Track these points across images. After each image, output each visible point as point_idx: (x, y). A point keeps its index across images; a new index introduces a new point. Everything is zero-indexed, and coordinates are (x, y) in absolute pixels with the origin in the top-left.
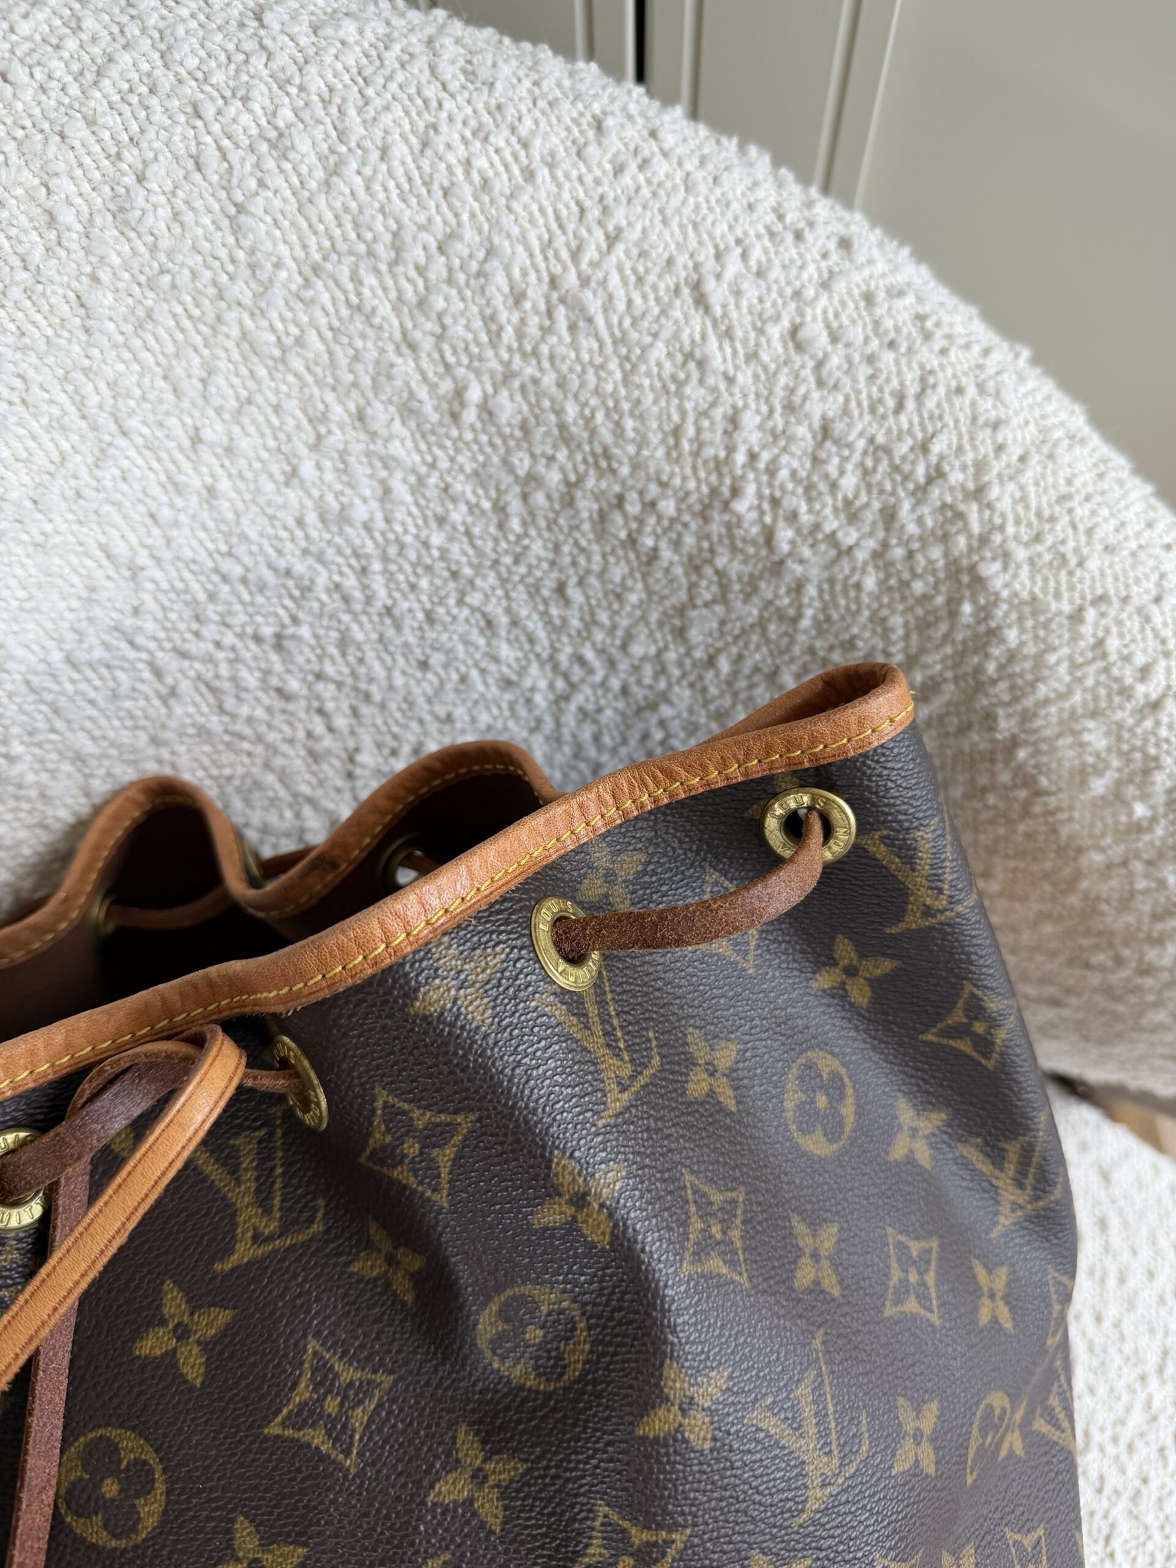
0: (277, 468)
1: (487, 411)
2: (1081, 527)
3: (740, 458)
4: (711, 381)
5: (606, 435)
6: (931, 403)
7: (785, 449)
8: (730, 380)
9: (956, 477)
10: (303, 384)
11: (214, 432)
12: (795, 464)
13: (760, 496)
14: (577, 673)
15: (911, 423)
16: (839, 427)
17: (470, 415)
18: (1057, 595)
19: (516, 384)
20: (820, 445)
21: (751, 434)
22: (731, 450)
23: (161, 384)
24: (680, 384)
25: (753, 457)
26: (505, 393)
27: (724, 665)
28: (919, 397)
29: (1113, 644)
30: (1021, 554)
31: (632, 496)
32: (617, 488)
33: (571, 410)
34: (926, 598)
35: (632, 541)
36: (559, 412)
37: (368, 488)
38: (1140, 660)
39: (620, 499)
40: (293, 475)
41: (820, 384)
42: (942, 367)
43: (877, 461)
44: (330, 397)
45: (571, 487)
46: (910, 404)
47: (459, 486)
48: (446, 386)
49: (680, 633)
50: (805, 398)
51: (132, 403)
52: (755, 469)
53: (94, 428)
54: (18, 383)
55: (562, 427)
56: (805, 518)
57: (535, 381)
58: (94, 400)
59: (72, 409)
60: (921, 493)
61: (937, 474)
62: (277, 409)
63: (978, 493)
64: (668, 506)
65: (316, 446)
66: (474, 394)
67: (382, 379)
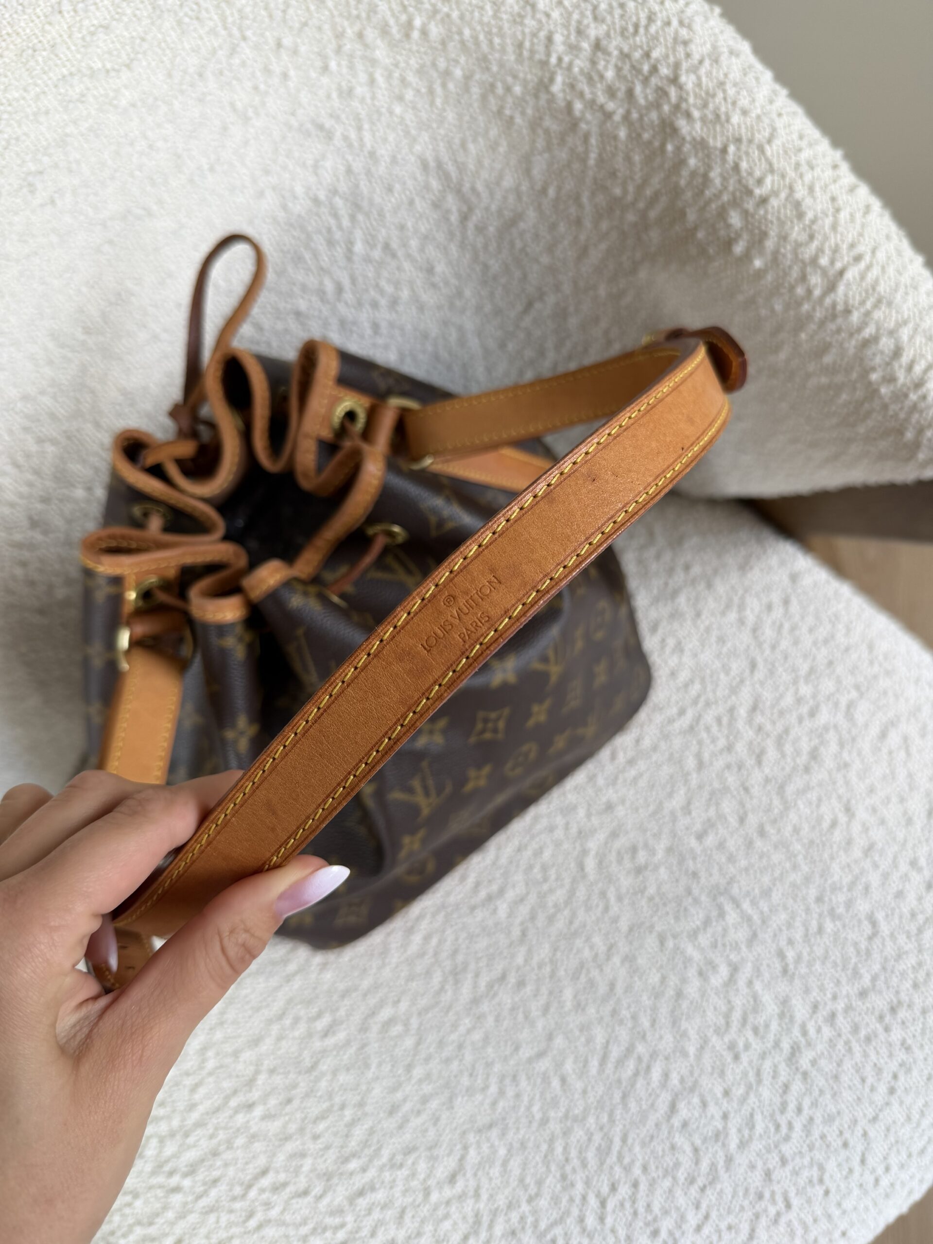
0: (319, 64)
1: (424, 32)
2: (729, 101)
3: (553, 60)
4: (538, 16)
5: (485, 47)
6: (653, 29)
7: (577, 56)
8: (548, 16)
9: (664, 71)
10: (333, 16)
11: (287, 41)
12: (582, 65)
13: (564, 83)
14: (474, 199)
15: (641, 41)
16: (604, 43)
17: (416, 35)
18: (715, 138)
19: (438, 17)
20: (594, 53)
21: (559, 46)
22: (548, 55)
23: (263, 13)
24: (522, 17)
25: (560, 60)
26: (433, 23)
27: (552, 192)
28: (647, 27)
29: (744, 165)
30: (696, 114)
31: (499, 85)
32: (491, 80)
33: (467, 32)
34: (650, 142)
35: (500, 112)
36: (460, 33)
37: (363, 77)
38: (758, 173)
39: (492, 86)
40: (325, 69)
41: (596, 18)
42: (661, 11)
43: (624, 63)
44: (346, 23)
45: (468, 78)
46: (642, 30)
47: (411, 78)
48: (404, 18)
49: (528, 172)
50: (588, 26)
51: (248, 22)
52: (561, 68)
53: (230, 35)
54: (195, 7)
55: (463, 42)
56: (588, 96)
57: (448, 16)
58: (230, 20)
59: (220, 24)
60: (646, 81)
61: (654, 69)
62: (319, 29)
63: (674, 80)
64: (518, 89)
65: (339, 50)
66: (418, 22)
67: (372, 14)
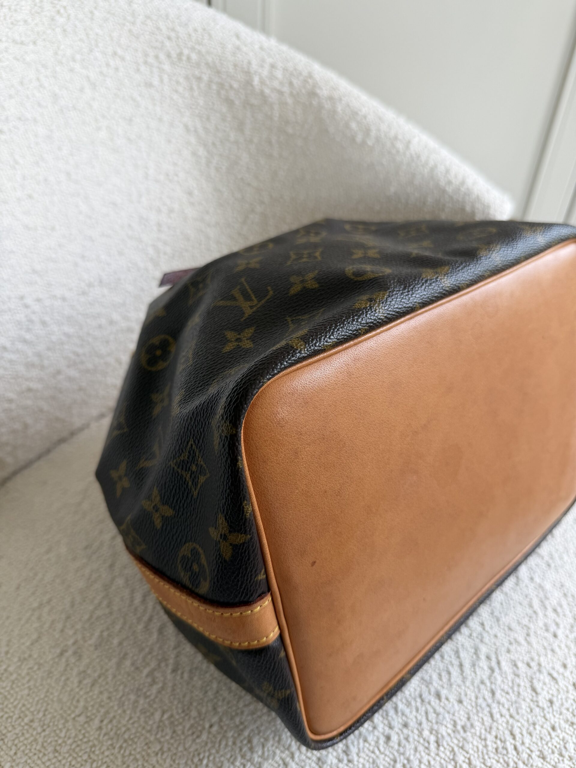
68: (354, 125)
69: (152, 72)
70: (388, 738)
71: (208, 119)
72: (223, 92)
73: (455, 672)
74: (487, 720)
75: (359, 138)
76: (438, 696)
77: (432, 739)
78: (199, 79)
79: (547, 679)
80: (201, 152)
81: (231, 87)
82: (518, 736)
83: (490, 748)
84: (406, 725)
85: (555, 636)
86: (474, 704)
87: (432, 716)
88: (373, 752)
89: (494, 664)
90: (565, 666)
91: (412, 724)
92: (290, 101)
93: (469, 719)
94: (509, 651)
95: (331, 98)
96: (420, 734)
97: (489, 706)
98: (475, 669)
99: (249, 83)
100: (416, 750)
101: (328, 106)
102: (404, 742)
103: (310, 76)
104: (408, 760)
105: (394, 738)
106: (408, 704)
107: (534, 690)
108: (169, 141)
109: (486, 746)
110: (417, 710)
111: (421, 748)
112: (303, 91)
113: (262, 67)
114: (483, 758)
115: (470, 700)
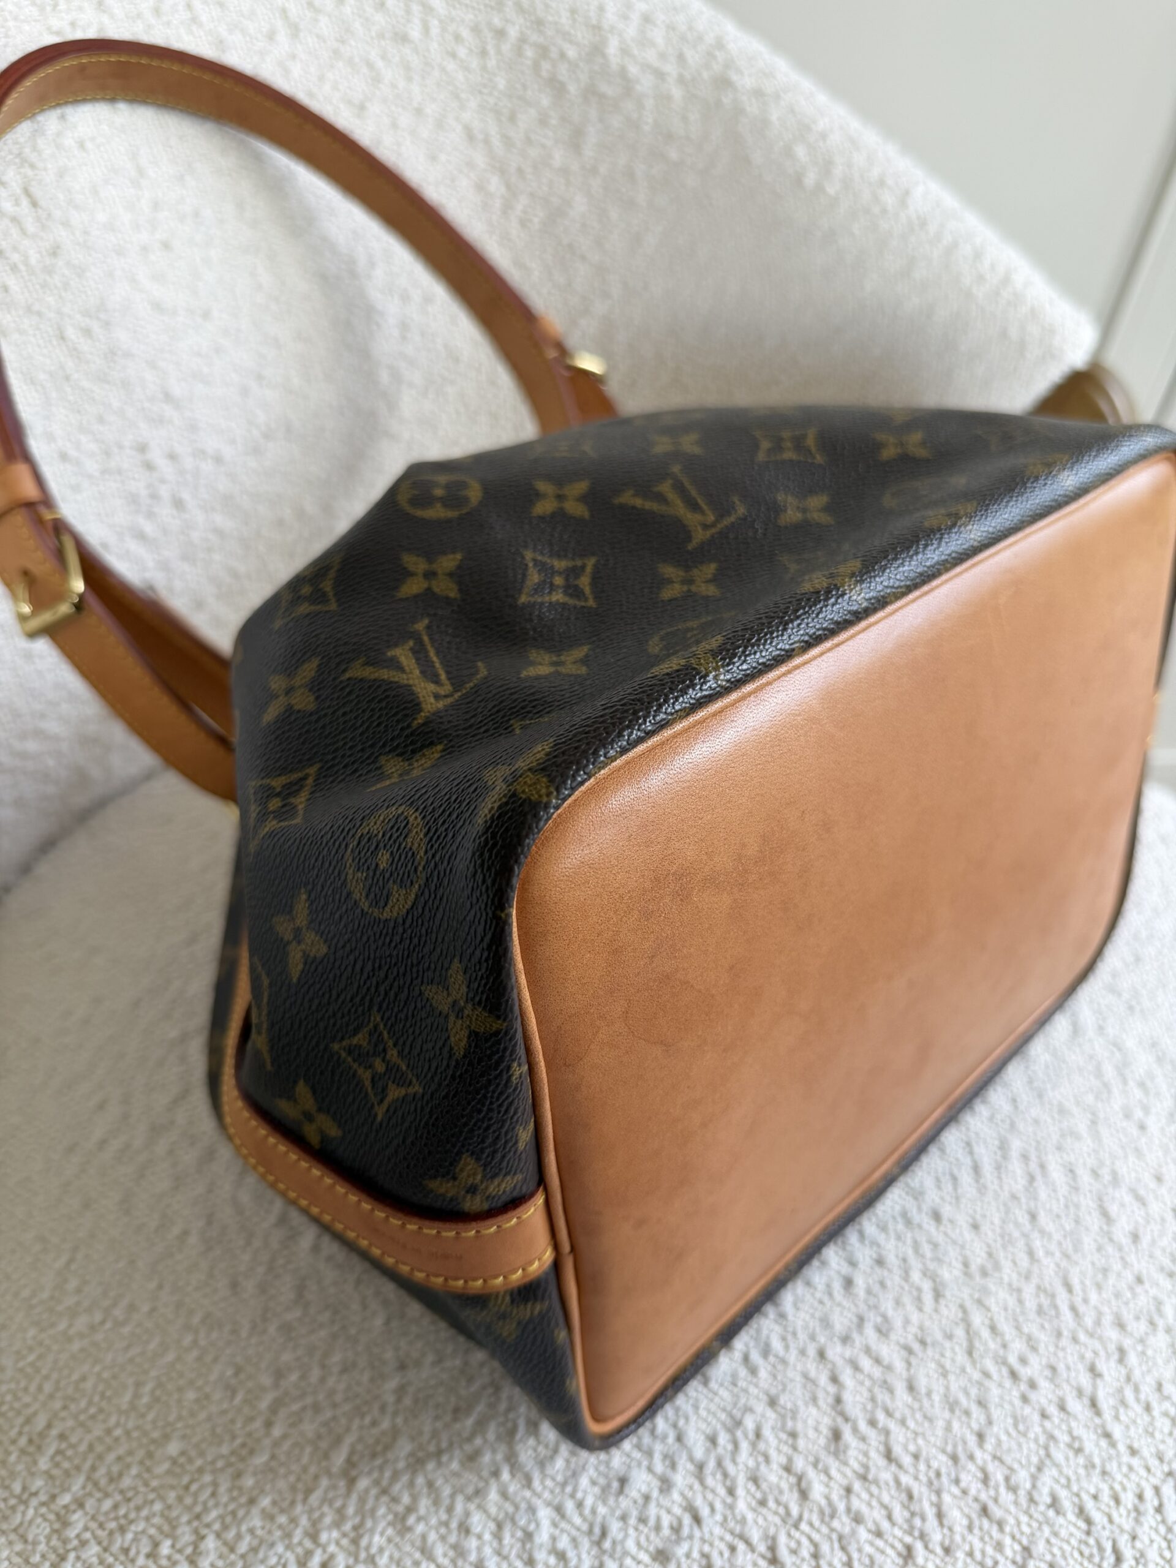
68: (801, 151)
69: (408, 11)
70: (848, 1283)
71: (512, 118)
72: (546, 66)
73: (966, 1178)
74: (1024, 1261)
75: (810, 179)
76: (937, 1217)
77: (927, 1286)
78: (501, 34)
79: (1128, 1199)
80: (495, 184)
81: (563, 55)
82: (1077, 1287)
83: (1028, 1304)
84: (880, 1262)
85: (1142, 1127)
86: (998, 1230)
87: (926, 1249)
88: (821, 1302)
89: (1033, 1166)
90: (1159, 1179)
91: (892, 1259)
92: (677, 93)
93: (990, 1255)
94: (1059, 1148)
95: (758, 93)
96: (906, 1276)
97: (1025, 1235)
98: (999, 1173)
99: (597, 50)
100: (898, 1303)
101: (752, 108)
102: (876, 1288)
103: (720, 44)
104: (885, 1317)
105: (860, 1282)
106: (883, 1228)
107: (1105, 1214)
108: (433, 158)
109: (1020, 1302)
110: (899, 1238)
111: (907, 1300)
112: (705, 75)
113: (625, 18)
114: (1016, 1320)
115: (992, 1223)
